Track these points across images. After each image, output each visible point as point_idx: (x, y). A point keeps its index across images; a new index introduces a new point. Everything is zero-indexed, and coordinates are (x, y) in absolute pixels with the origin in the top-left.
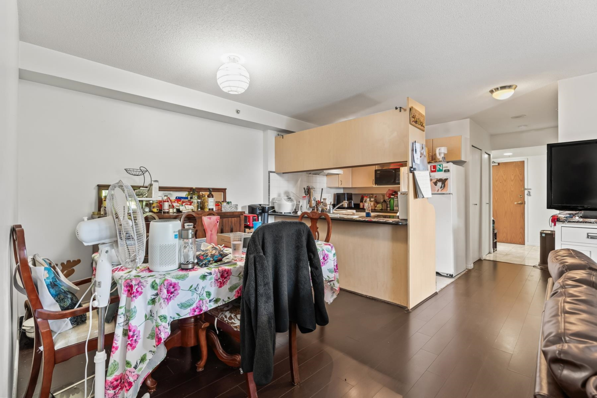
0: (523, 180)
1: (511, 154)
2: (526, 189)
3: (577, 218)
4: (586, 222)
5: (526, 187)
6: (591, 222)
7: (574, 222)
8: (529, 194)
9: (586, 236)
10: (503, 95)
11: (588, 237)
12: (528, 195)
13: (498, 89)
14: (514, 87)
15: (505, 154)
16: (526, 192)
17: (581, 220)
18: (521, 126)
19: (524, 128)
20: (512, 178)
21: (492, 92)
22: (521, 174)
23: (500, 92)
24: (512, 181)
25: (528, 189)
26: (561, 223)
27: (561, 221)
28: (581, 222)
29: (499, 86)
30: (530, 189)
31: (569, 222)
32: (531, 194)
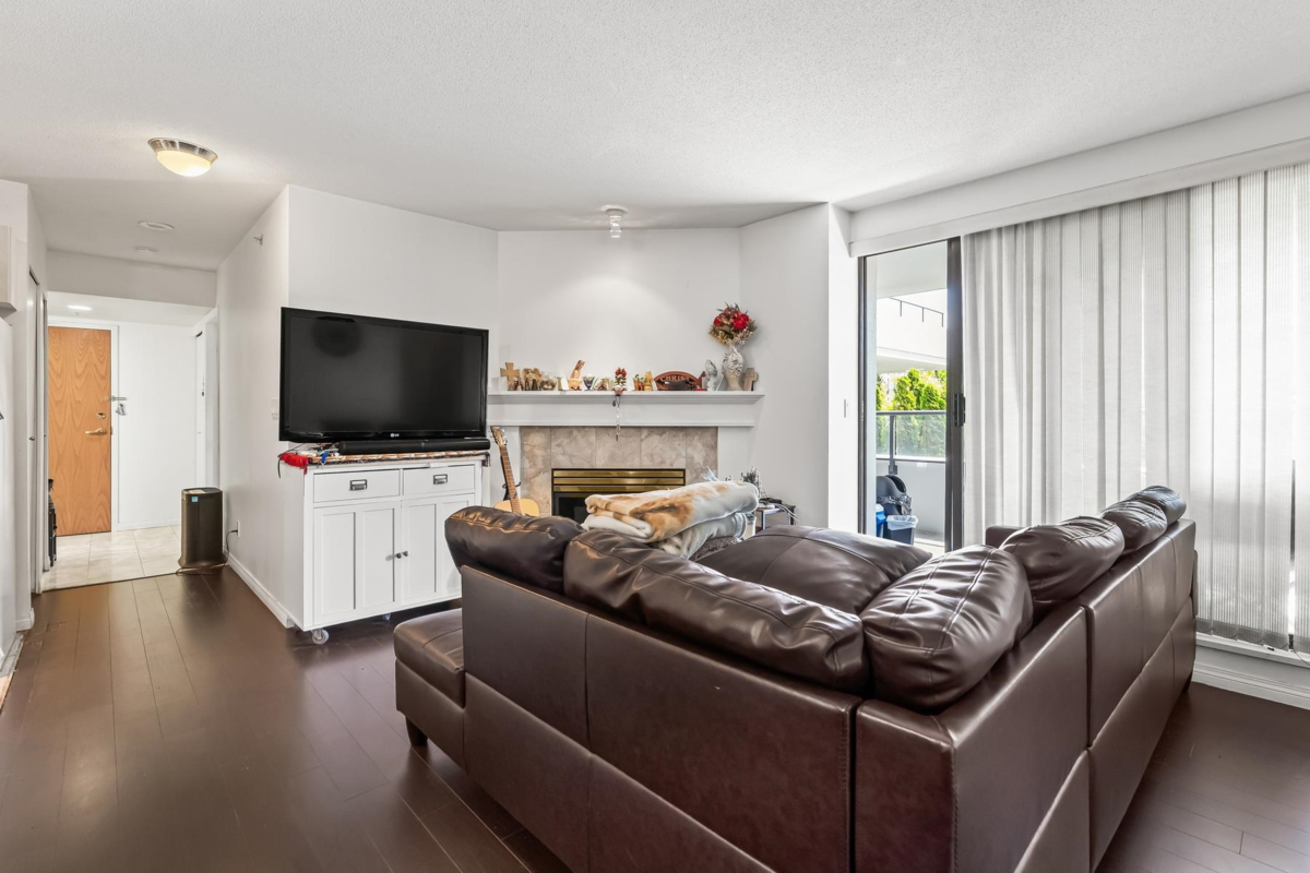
0: (107, 376)
1: (88, 309)
2: (114, 399)
3: (337, 456)
4: (351, 462)
5: (114, 394)
6: (356, 461)
7: (334, 463)
8: (121, 411)
9: (349, 486)
10: (188, 167)
11: (351, 489)
12: (118, 412)
13: (173, 143)
14: (213, 156)
15: (71, 307)
16: (115, 405)
17: (344, 458)
18: (143, 248)
19: (146, 255)
20: (80, 371)
21: (154, 144)
22: (102, 363)
23: (179, 154)
24: (79, 377)
25: (119, 399)
26: (314, 467)
27: (316, 464)
28: (344, 462)
29: (177, 138)
30: (124, 399)
31: (328, 463)
32: (127, 410)
